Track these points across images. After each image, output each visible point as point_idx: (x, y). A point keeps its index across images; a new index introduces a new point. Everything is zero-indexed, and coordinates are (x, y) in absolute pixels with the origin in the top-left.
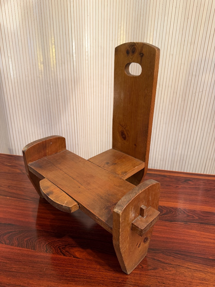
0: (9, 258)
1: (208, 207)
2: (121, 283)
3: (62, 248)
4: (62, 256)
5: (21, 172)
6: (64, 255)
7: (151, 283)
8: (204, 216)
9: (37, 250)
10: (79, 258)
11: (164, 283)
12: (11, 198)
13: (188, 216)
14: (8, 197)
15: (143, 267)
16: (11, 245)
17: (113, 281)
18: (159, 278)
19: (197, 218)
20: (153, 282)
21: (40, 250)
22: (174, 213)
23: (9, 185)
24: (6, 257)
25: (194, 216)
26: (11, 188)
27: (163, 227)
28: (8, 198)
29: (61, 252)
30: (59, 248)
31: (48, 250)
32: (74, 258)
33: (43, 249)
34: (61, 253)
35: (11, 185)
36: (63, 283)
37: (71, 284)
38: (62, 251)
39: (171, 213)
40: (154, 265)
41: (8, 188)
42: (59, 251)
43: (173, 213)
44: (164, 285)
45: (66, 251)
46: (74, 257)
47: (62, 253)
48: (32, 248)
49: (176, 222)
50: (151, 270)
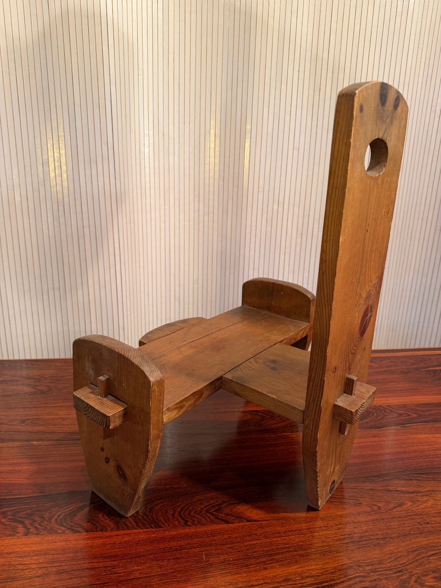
0: (112, 556)
1: (422, 397)
2: (360, 541)
3: (214, 511)
4: (225, 526)
5: (36, 391)
6: (227, 522)
7: (409, 528)
8: (423, 411)
9: (165, 526)
10: (259, 519)
11: (428, 523)
12: (41, 442)
13: (401, 415)
14: (35, 442)
15: (379, 508)
16: (101, 530)
17: (345, 542)
18: (417, 517)
19: (415, 415)
20: (410, 525)
21: (171, 525)
22: (375, 415)
23: (21, 418)
24: (104, 555)
25: (410, 413)
26: (31, 424)
27: (373, 439)
28: (35, 444)
29: (217, 518)
30: (208, 512)
31: (188, 521)
32: (249, 523)
33: (176, 523)
34: (219, 521)
35: (27, 417)
36: (256, 571)
37: (272, 567)
38: (218, 516)
39: (371, 414)
40: (397, 500)
41: (23, 425)
42: (212, 517)
43: (373, 415)
44: (429, 525)
45: (226, 515)
46: (248, 521)
47: (220, 519)
48: (152, 525)
49: (388, 428)
50: (394, 508)
